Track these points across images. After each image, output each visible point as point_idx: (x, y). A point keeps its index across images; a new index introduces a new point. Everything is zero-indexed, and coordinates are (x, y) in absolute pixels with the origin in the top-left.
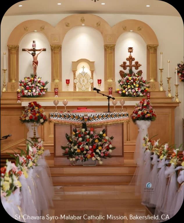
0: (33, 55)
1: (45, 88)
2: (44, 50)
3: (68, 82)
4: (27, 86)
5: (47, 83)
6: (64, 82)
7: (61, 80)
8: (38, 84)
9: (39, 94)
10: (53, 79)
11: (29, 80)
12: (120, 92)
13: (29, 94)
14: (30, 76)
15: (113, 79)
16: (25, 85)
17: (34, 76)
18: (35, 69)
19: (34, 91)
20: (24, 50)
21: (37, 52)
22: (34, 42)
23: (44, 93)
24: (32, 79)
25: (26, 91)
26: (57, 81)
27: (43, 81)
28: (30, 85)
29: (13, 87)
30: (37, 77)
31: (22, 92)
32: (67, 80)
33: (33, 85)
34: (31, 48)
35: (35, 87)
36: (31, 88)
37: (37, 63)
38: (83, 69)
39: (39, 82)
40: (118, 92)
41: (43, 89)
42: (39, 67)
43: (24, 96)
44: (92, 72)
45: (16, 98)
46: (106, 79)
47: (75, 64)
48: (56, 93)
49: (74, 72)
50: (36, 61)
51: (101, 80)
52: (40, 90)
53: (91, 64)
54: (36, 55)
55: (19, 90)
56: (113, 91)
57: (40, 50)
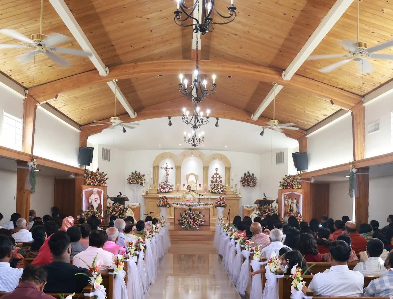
0: (166, 171)
1: (172, 188)
2: (172, 168)
3: (184, 185)
4: (163, 187)
5: (173, 185)
6: (182, 184)
7: (180, 184)
8: (168, 186)
9: (169, 191)
10: (176, 183)
11: (164, 183)
12: (211, 191)
13: (164, 191)
14: (164, 182)
15: (207, 184)
16: (162, 186)
17: (166, 182)
18: (167, 178)
19: (166, 189)
20: (161, 168)
21: (168, 169)
22: (167, 164)
23: (171, 190)
24: (166, 183)
25: (162, 189)
26: (178, 184)
27: (171, 184)
28: (164, 186)
29: (155, 187)
30: (168, 182)
31: (160, 190)
32: (183, 184)
33: (166, 186)
34: (165, 167)
35: (167, 188)
36: (165, 188)
37: (168, 175)
38: (192, 178)
39: (169, 185)
40: (209, 191)
41: (171, 189)
42: (169, 177)
43: (161, 192)
44: (197, 181)
45: (157, 193)
46: (203, 184)
47: (188, 176)
48: (177, 191)
49: (187, 180)
50: (168, 174)
51: (201, 185)
52: (169, 189)
53: (196, 176)
54: (168, 171)
55: (158, 189)
56: (207, 190)
57: (170, 168)
